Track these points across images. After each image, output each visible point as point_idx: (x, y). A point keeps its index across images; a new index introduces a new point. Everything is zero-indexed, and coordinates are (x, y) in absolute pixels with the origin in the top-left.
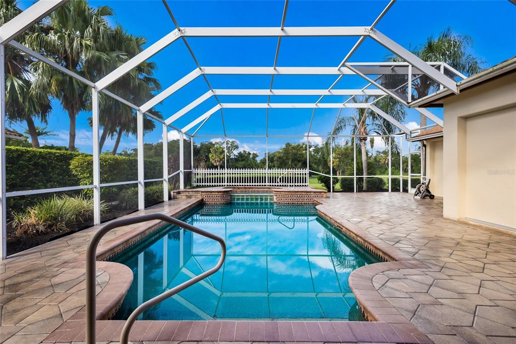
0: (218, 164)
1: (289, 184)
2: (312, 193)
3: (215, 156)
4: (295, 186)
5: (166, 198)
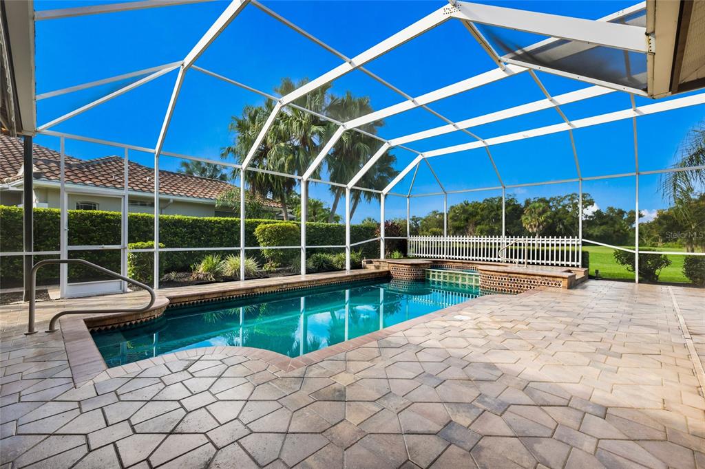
0: (535, 230)
1: (517, 260)
2: (537, 277)
3: (530, 218)
4: (529, 263)
5: (348, 266)
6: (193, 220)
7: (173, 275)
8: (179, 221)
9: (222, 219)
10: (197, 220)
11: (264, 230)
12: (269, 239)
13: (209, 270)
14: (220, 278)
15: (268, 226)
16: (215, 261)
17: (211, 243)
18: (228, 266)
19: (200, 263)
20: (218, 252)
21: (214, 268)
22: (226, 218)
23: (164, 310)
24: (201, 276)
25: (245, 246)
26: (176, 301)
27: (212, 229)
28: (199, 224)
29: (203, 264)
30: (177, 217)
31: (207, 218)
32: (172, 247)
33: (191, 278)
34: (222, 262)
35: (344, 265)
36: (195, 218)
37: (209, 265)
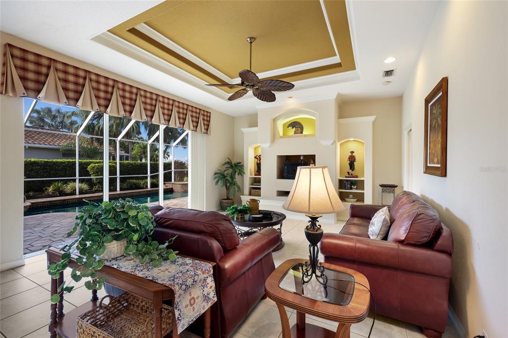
5: (149, 186)
6: (45, 162)
7: (31, 194)
8: (35, 162)
9: (66, 160)
10: (47, 161)
11: (94, 167)
12: (97, 172)
13: (55, 190)
14: (62, 193)
15: (97, 165)
16: (59, 185)
17: (58, 175)
18: (68, 188)
19: (50, 186)
20: (61, 180)
21: (59, 189)
22: (69, 160)
23: (28, 207)
24: (51, 193)
25: (79, 176)
26: (34, 205)
27: (59, 167)
28: (49, 164)
29: (51, 187)
30: (33, 160)
31: (54, 160)
32: (31, 178)
33: (44, 195)
34: (65, 185)
35: (147, 186)
36: (46, 160)
37: (56, 188)
